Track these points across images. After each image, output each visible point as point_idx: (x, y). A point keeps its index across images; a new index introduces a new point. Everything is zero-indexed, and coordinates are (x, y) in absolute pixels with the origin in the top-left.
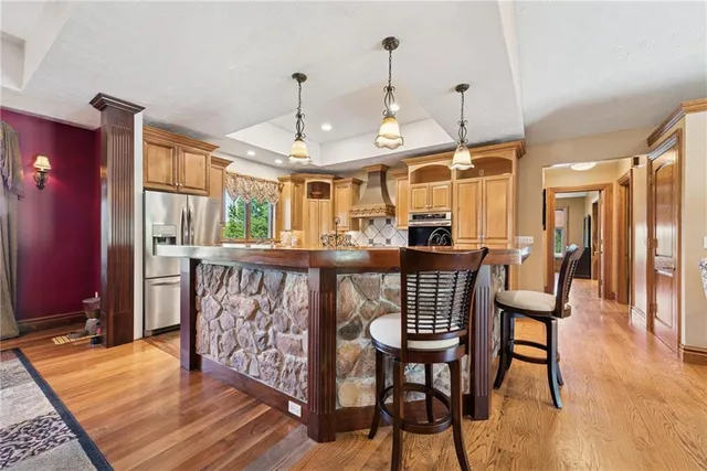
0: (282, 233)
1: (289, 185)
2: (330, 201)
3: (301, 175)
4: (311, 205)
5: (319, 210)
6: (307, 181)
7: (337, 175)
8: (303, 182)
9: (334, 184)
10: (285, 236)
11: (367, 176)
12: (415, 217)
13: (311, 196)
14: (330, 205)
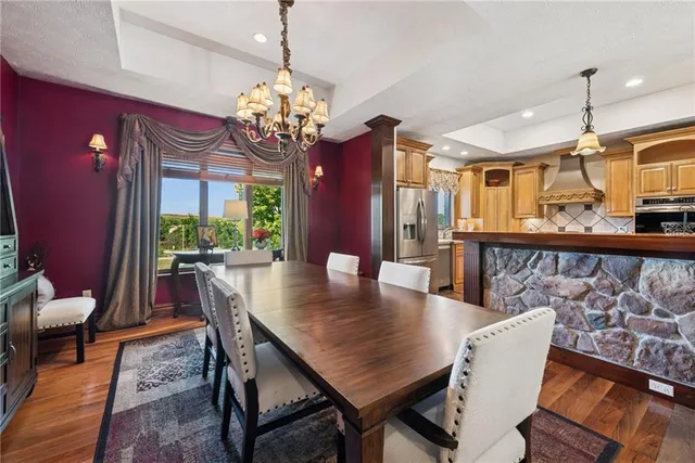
0: (459, 221)
1: (468, 175)
2: (510, 187)
3: (479, 164)
4: (489, 193)
5: (497, 197)
6: (485, 169)
7: (519, 161)
8: (480, 170)
9: (514, 170)
10: (461, 223)
11: (559, 159)
12: (646, 202)
13: (488, 184)
14: (510, 192)
